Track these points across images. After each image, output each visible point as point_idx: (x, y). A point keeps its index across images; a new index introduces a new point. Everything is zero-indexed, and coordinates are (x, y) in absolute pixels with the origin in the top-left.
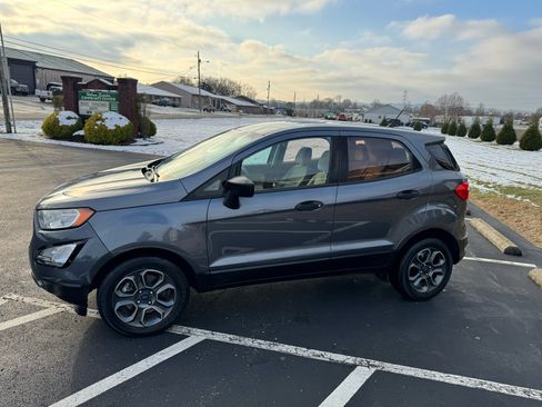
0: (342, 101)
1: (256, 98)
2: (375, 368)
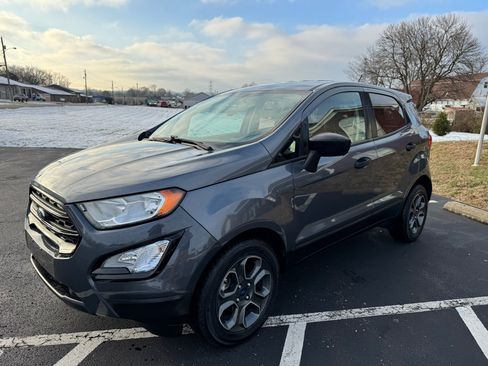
0: (157, 90)
1: (70, 87)
2: (469, 307)
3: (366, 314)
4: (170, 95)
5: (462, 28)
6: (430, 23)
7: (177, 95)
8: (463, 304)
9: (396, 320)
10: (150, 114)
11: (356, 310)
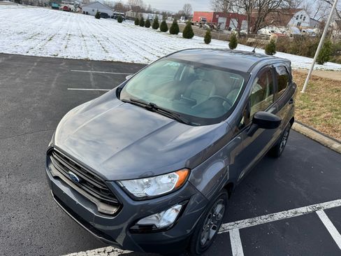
2: (322, 210)
3: (270, 220)
8: (319, 208)
9: (287, 223)
10: (56, 17)
11: (263, 217)
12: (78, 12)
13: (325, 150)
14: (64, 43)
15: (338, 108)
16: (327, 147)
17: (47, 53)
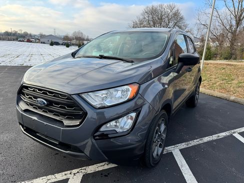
2: (237, 133)
3: (201, 142)
4: (31, 35)
5: (178, 10)
6: (164, 7)
7: (35, 35)
8: (234, 133)
9: (214, 143)
10: (21, 46)
11: (195, 141)
12: (37, 42)
13: (226, 102)
14: (28, 58)
15: (227, 78)
16: (226, 100)
17: (15, 64)
